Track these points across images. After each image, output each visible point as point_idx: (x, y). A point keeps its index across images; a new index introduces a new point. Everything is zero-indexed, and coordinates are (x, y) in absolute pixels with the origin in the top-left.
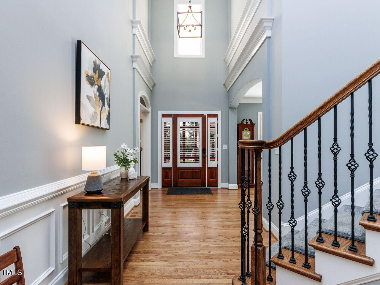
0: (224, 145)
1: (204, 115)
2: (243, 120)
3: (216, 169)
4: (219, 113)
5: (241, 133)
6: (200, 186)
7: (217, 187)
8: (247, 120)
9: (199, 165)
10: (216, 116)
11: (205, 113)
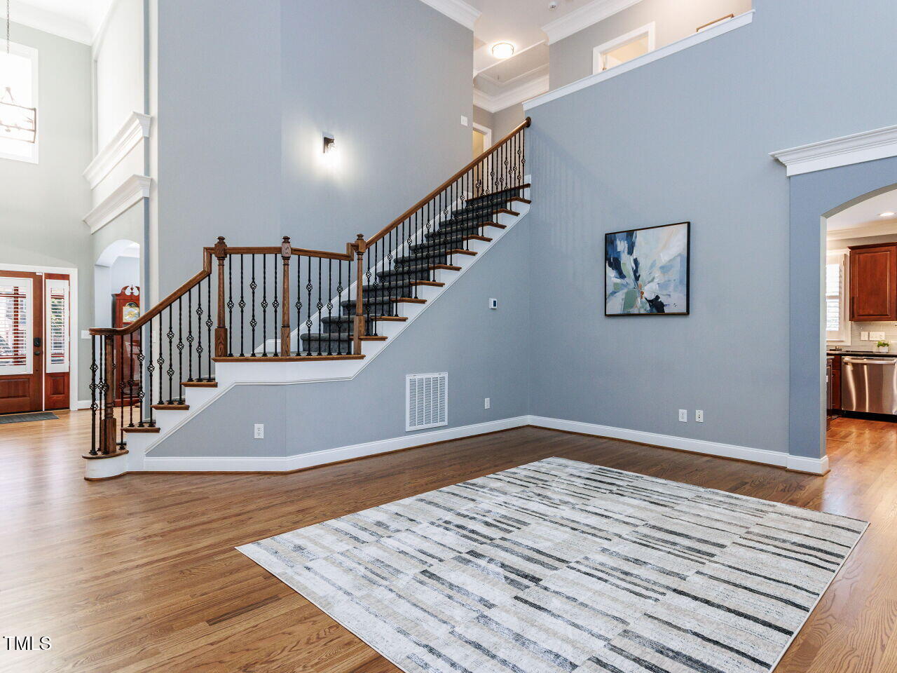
0: (83, 332)
1: (37, 274)
2: (125, 288)
3: (65, 376)
4: (73, 273)
5: (121, 311)
6: (28, 409)
7: (68, 408)
8: (132, 289)
9: (27, 369)
10: (65, 277)
11: (41, 270)
